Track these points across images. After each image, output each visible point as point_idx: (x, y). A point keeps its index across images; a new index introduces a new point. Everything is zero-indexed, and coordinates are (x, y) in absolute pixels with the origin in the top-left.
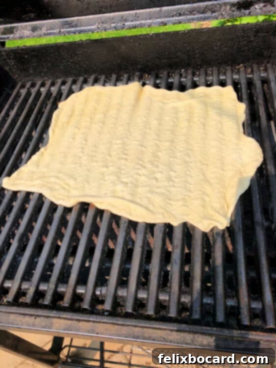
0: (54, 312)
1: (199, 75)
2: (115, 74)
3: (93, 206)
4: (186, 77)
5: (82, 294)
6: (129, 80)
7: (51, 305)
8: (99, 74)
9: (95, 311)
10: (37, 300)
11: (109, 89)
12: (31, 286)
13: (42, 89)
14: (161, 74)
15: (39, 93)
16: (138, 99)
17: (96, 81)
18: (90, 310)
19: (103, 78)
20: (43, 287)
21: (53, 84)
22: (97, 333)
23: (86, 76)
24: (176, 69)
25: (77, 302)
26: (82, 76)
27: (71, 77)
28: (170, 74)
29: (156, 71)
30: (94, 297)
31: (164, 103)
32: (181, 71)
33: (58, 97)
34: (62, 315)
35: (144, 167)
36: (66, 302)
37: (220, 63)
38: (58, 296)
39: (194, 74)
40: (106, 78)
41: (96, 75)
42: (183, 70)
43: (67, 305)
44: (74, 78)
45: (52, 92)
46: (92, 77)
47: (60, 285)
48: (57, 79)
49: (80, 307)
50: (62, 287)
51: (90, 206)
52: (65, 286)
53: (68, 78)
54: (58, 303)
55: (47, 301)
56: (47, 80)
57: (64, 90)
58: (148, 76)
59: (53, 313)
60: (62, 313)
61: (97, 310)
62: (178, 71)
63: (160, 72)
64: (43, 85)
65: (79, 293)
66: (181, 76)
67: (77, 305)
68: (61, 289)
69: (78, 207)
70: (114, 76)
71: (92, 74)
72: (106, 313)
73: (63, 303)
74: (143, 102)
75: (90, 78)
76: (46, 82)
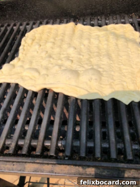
0: (30, 158)
1: (109, 19)
2: (59, 19)
3: (52, 90)
4: (101, 21)
5: (48, 146)
6: (67, 22)
7: (27, 154)
8: (49, 19)
9: (58, 157)
10: (17, 151)
11: (56, 26)
12: (12, 142)
13: (14, 28)
14: (86, 19)
15: (12, 30)
16: (74, 31)
17: (47, 23)
18: (55, 157)
19: (52, 21)
20: (21, 143)
21: (21, 25)
22: (56, 173)
23: (41, 20)
24: (95, 16)
25: (45, 152)
26: (39, 20)
27: (32, 21)
28: (92, 19)
29: (83, 17)
30: (57, 148)
31: (90, 33)
32: (98, 17)
33: (25, 31)
34: (36, 160)
35: (83, 67)
36: (38, 152)
37: (121, 13)
38: (32, 149)
39: (106, 19)
40: (54, 21)
41: (47, 20)
42: (99, 17)
43: (39, 154)
44: (34, 21)
45: (21, 29)
46: (45, 21)
47: (33, 141)
48: (23, 22)
49: (47, 155)
50: (34, 142)
51: (50, 90)
52: (36, 141)
53: (30, 22)
54: (32, 153)
55: (24, 151)
56: (17, 23)
57: (28, 28)
58: (78, 20)
59: (30, 160)
60: (36, 159)
61: (60, 156)
62: (96, 17)
63: (85, 18)
64: (15, 25)
65: (47, 145)
66: (98, 20)
67: (45, 153)
68: (34, 143)
69: (42, 91)
70: (58, 20)
71: (45, 19)
72: (66, 158)
73: (36, 153)
74: (77, 33)
75: (43, 22)
76: (16, 24)
